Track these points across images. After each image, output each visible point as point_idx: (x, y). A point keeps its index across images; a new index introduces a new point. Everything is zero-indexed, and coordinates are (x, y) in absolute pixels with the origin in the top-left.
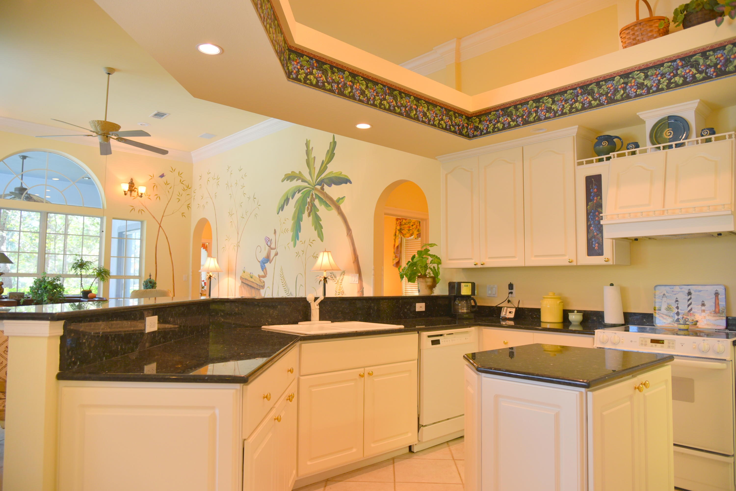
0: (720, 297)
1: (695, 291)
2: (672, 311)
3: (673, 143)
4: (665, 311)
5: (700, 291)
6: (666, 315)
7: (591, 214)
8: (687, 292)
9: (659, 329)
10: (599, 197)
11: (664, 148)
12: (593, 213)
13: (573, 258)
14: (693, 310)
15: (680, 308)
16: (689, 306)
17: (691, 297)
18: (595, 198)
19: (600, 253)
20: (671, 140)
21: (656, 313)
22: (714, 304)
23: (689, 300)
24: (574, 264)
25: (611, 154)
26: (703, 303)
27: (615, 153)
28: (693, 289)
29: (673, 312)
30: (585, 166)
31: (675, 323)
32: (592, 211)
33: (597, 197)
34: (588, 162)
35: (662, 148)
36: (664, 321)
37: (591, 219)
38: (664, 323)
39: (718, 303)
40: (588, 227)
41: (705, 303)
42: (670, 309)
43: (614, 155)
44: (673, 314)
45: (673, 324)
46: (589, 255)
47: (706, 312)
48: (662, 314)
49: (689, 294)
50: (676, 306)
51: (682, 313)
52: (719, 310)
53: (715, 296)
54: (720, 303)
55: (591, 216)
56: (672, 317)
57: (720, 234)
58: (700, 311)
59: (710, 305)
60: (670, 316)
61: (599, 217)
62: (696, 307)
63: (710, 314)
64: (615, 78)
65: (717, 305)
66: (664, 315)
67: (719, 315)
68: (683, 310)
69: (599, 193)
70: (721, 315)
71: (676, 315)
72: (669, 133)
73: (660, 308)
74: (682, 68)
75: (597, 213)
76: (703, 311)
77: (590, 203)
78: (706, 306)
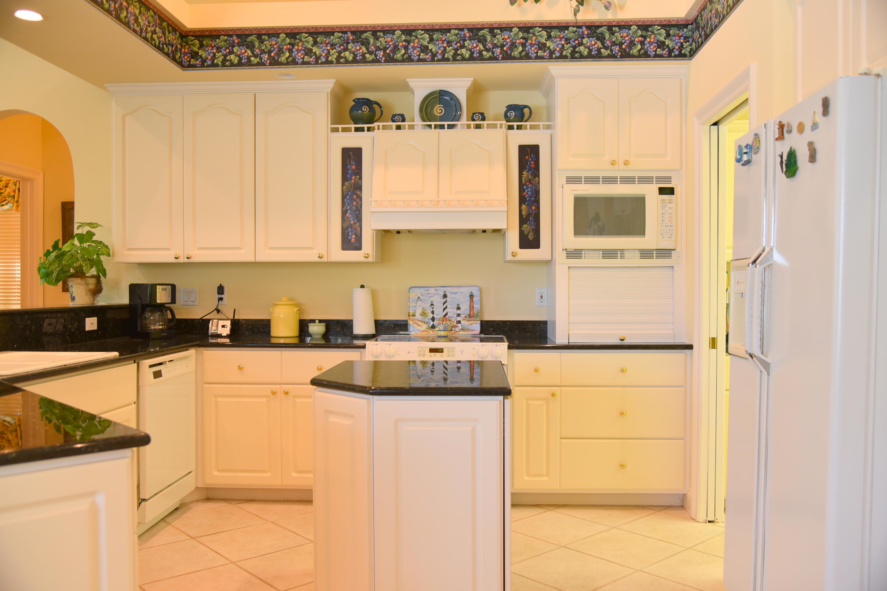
0: (474, 299)
1: (451, 293)
2: (427, 316)
3: (446, 123)
4: (420, 316)
5: (456, 293)
6: (421, 321)
7: (348, 197)
8: (442, 294)
9: (413, 337)
10: (358, 177)
11: (436, 127)
12: (350, 196)
13: (324, 252)
14: (449, 315)
15: (435, 313)
16: (444, 310)
17: (446, 300)
18: (353, 177)
19: (358, 247)
20: (442, 119)
21: (410, 319)
22: (469, 307)
23: (444, 304)
24: (324, 260)
25: (376, 124)
26: (459, 306)
27: (381, 124)
28: (448, 290)
29: (428, 318)
30: (340, 134)
31: (430, 330)
32: (349, 193)
33: (355, 176)
34: (344, 130)
35: (433, 127)
36: (419, 328)
37: (348, 204)
38: (419, 330)
39: (473, 306)
40: (344, 213)
41: (461, 307)
42: (425, 314)
43: (379, 126)
44: (428, 319)
45: (428, 331)
46: (344, 248)
47: (461, 316)
48: (417, 320)
49: (445, 296)
50: (431, 311)
51: (438, 318)
52: (474, 313)
53: (470, 298)
54: (474, 306)
55: (347, 199)
56: (427, 323)
57: (484, 231)
58: (456, 316)
59: (465, 308)
60: (425, 322)
61: (358, 201)
62: (452, 312)
63: (465, 319)
64: (395, 32)
65: (471, 308)
66: (419, 321)
67: (473, 319)
68: (439, 313)
69: (358, 171)
70: (476, 319)
71: (431, 320)
72: (440, 110)
73: (415, 313)
74: (470, 40)
75: (355, 197)
76: (459, 315)
77: (346, 183)
78: (461, 310)
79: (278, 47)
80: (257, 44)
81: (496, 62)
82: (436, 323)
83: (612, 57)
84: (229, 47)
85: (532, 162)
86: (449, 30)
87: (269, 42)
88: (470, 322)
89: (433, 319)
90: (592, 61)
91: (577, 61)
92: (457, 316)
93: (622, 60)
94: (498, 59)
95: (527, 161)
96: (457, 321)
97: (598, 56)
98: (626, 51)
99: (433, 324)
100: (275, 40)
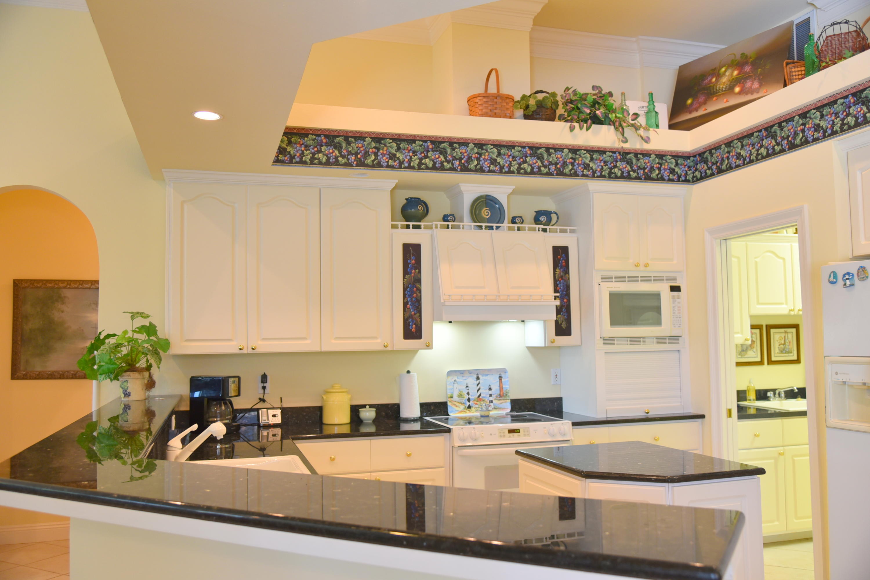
0: (503, 380)
1: (483, 376)
2: (463, 397)
4: (457, 398)
5: (487, 375)
7: (408, 289)
8: (476, 376)
10: (417, 271)
12: (410, 288)
13: (389, 342)
14: (482, 395)
15: (470, 394)
16: (478, 390)
17: (480, 382)
18: (413, 271)
19: (418, 337)
20: (488, 221)
21: (450, 402)
22: (499, 388)
23: (478, 385)
24: (389, 348)
25: (433, 223)
26: (490, 387)
27: (438, 223)
28: (481, 373)
29: (464, 399)
30: (400, 230)
31: (467, 411)
32: (410, 286)
33: (415, 270)
35: (483, 228)
36: (457, 409)
37: (408, 295)
38: (457, 411)
40: (405, 304)
41: (492, 388)
42: (462, 395)
44: (465, 400)
45: (463, 412)
46: (405, 337)
47: (493, 396)
48: (455, 402)
49: (478, 379)
50: (467, 392)
51: (473, 398)
52: (503, 393)
53: (500, 380)
54: (504, 386)
55: (408, 291)
56: (464, 403)
58: (488, 396)
59: (496, 388)
60: (462, 403)
61: (418, 293)
62: (485, 392)
63: (496, 398)
64: (469, 144)
65: (501, 388)
66: (457, 402)
67: (503, 398)
68: (474, 395)
69: (418, 265)
70: (505, 398)
71: (467, 401)
72: (487, 212)
73: (453, 395)
74: (531, 157)
75: (415, 289)
76: (491, 395)
77: (407, 276)
78: (492, 390)
79: (364, 149)
80: (344, 145)
81: (552, 177)
82: (471, 403)
83: (638, 178)
84: (317, 146)
85: (563, 261)
86: (513, 147)
87: (356, 144)
88: (501, 402)
89: (469, 400)
90: (624, 181)
91: (613, 180)
92: (490, 396)
93: (645, 182)
94: (553, 175)
95: (559, 260)
96: (490, 401)
97: (627, 177)
98: (648, 175)
99: (469, 405)
100: (361, 143)
